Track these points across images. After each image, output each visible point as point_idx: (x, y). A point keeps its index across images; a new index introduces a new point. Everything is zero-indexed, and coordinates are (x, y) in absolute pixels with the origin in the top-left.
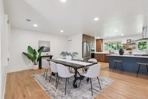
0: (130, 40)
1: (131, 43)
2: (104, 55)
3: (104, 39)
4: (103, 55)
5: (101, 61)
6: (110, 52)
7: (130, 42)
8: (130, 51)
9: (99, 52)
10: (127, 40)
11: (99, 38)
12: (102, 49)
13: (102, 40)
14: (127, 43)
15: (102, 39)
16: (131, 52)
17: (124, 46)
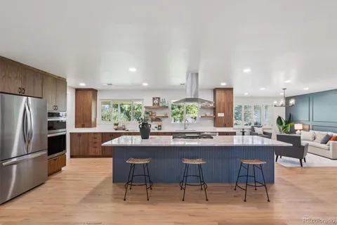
0: (159, 98)
1: (161, 105)
2: (99, 135)
3: (102, 90)
4: (96, 136)
5: (91, 154)
6: (116, 127)
7: (158, 104)
8: (159, 123)
9: (83, 126)
10: (154, 99)
11: (82, 85)
12: (93, 120)
13: (94, 91)
14: (154, 104)
15: (96, 91)
16: (160, 126)
17: (148, 111)
